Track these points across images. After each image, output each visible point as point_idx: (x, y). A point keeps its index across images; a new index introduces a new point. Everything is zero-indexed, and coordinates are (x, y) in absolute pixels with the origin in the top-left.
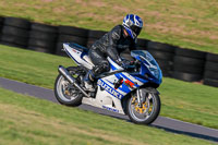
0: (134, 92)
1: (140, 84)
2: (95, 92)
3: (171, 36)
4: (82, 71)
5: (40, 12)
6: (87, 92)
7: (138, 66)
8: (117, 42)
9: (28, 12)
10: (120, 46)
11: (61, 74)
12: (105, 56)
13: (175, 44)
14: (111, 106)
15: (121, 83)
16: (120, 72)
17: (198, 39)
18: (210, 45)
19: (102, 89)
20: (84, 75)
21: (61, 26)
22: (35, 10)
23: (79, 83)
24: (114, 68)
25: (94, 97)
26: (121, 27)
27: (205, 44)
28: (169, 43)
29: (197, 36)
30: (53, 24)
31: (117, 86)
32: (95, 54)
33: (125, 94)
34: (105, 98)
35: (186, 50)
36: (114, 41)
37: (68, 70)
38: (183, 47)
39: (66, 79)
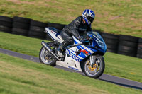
0: (88, 57)
1: (92, 52)
2: (64, 58)
4: (56, 44)
5: (107, 26)
6: (60, 58)
7: (91, 41)
8: (79, 26)
9: (99, 25)
10: (81, 29)
14: (74, 67)
15: (80, 52)
16: (80, 45)
19: (68, 56)
20: (57, 47)
21: (121, 35)
22: (104, 24)
23: (54, 52)
24: (76, 43)
25: (63, 61)
26: (81, 17)
30: (116, 33)
31: (78, 53)
33: (82, 59)
34: (70, 61)
36: (77, 26)
37: (48, 44)
39: (46, 49)
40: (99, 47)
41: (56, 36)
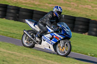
0: (59, 42)
1: (62, 38)
2: (41, 42)
3: (18, 3)
4: (35, 32)
6: (37, 42)
7: (61, 30)
11: (25, 33)
12: (45, 25)
13: (20, 6)
14: (48, 48)
15: (53, 38)
16: (52, 32)
17: (29, 4)
18: (35, 6)
19: (44, 40)
20: (36, 34)
23: (33, 37)
24: (49, 31)
25: (41, 44)
26: (52, 12)
27: (33, 6)
28: (17, 6)
29: (29, 3)
31: (51, 39)
32: (41, 25)
33: (55, 43)
34: (46, 44)
35: (24, 9)
37: (28, 31)
38: (23, 7)
40: (66, 34)
41: (34, 26)
